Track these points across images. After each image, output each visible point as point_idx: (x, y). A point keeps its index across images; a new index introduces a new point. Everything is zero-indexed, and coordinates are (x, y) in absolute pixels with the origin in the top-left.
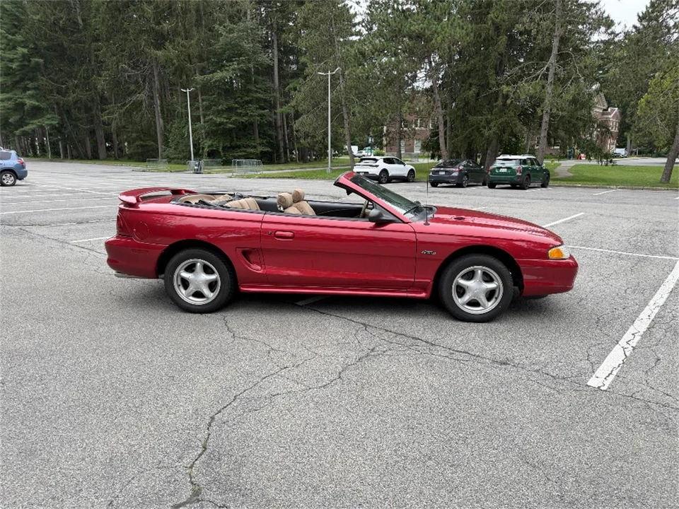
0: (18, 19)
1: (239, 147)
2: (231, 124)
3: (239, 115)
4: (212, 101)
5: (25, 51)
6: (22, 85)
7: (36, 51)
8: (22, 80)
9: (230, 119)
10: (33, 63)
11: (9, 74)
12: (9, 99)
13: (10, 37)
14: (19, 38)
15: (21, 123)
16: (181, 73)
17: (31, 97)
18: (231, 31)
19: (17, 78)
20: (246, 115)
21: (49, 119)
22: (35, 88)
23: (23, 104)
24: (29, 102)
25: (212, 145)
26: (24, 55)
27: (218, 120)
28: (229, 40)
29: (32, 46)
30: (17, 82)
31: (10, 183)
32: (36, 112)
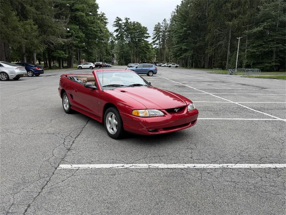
0: (186, 18)
1: (262, 63)
2: (259, 52)
3: (264, 48)
4: (251, 42)
5: (186, 29)
6: (183, 41)
7: (189, 29)
8: (183, 39)
9: (258, 50)
10: (188, 33)
11: (180, 38)
12: (179, 46)
13: (182, 24)
14: (185, 24)
15: (181, 55)
16: (239, 30)
17: (185, 45)
18: (266, 7)
19: (182, 39)
20: (268, 47)
21: (189, 53)
22: (187, 42)
23: (182, 48)
24: (184, 47)
25: (247, 62)
26: (185, 30)
27: (252, 51)
28: (264, 12)
29: (188, 27)
30: (182, 40)
31: (151, 75)
32: (186, 51)
